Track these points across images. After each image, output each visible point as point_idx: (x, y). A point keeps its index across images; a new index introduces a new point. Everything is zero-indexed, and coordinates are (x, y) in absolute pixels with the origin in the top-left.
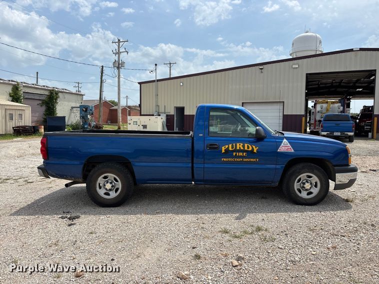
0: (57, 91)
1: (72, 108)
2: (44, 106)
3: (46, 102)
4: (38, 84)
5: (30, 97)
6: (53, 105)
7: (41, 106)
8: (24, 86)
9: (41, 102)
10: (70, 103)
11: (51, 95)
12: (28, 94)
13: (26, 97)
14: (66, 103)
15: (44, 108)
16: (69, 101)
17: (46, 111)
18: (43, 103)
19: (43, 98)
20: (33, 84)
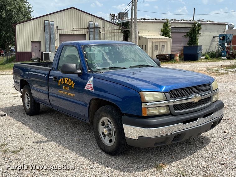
0: (200, 23)
1: (214, 37)
2: (188, 36)
3: (190, 34)
4: (195, 20)
5: (177, 31)
6: (195, 36)
7: (186, 37)
8: (172, 23)
9: (185, 34)
10: (212, 33)
11: (194, 28)
12: (175, 29)
13: (174, 31)
14: (208, 33)
15: (188, 39)
16: (210, 31)
17: (189, 41)
18: (187, 35)
19: (187, 31)
20: (190, 21)
